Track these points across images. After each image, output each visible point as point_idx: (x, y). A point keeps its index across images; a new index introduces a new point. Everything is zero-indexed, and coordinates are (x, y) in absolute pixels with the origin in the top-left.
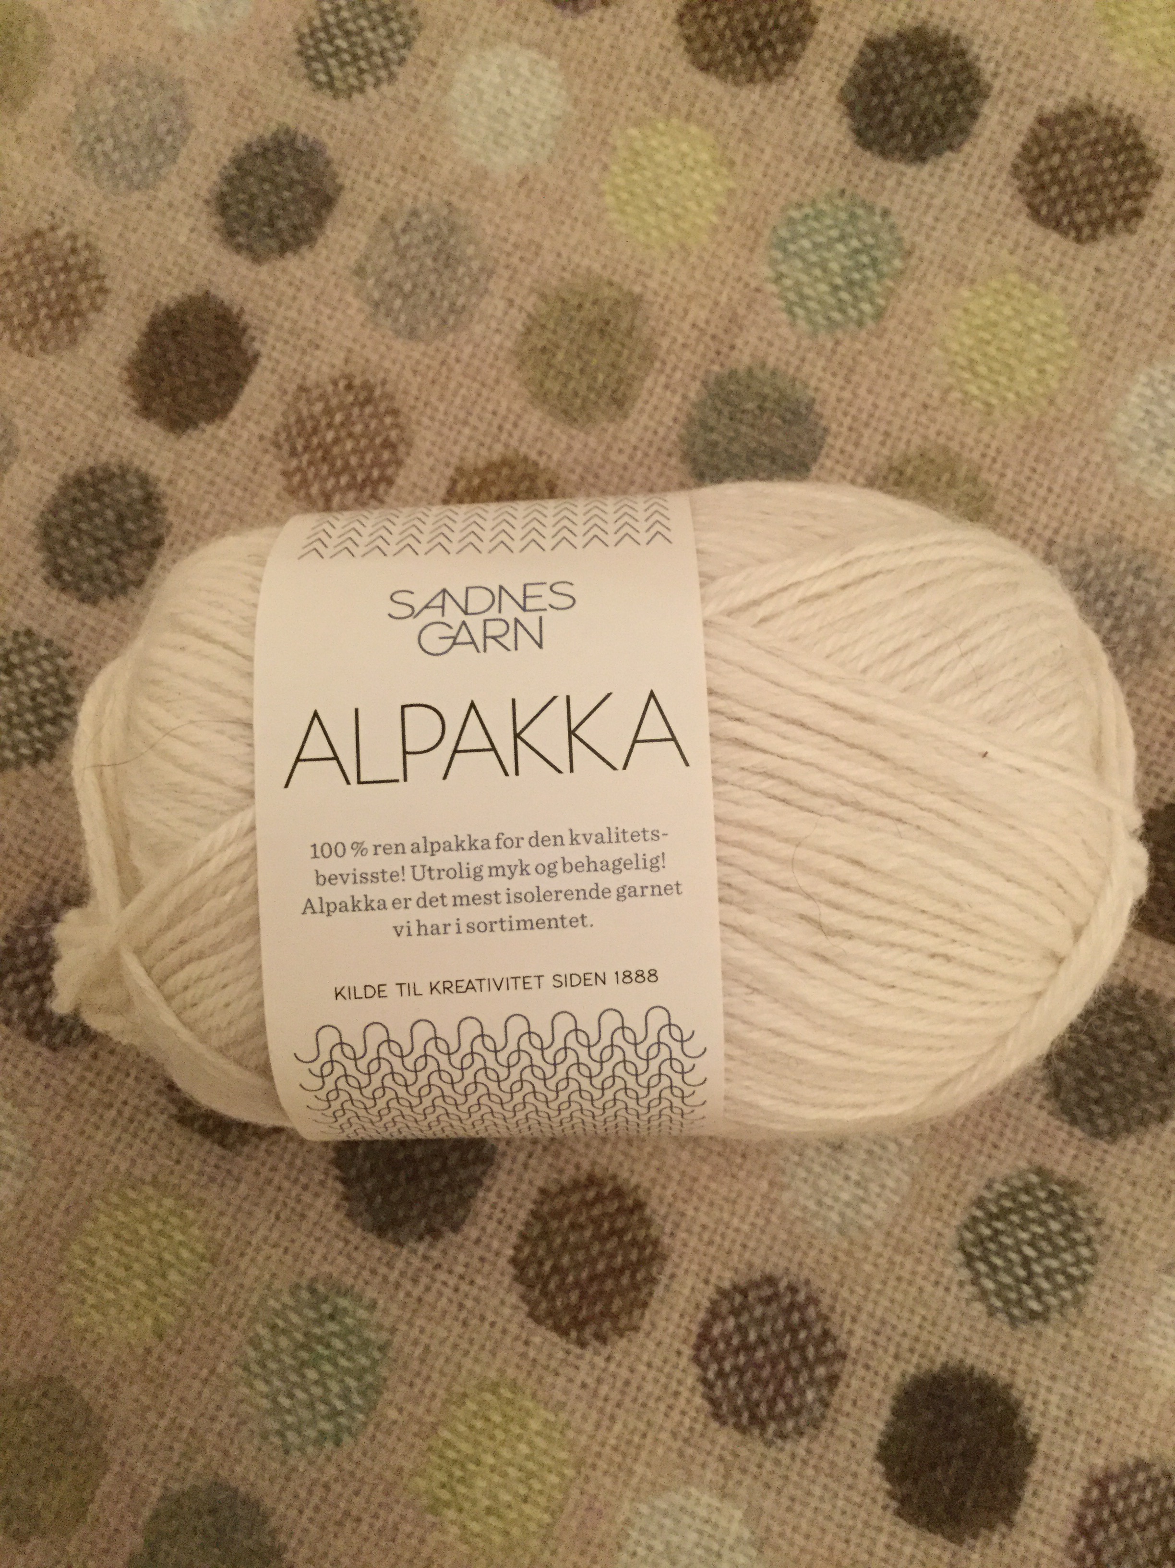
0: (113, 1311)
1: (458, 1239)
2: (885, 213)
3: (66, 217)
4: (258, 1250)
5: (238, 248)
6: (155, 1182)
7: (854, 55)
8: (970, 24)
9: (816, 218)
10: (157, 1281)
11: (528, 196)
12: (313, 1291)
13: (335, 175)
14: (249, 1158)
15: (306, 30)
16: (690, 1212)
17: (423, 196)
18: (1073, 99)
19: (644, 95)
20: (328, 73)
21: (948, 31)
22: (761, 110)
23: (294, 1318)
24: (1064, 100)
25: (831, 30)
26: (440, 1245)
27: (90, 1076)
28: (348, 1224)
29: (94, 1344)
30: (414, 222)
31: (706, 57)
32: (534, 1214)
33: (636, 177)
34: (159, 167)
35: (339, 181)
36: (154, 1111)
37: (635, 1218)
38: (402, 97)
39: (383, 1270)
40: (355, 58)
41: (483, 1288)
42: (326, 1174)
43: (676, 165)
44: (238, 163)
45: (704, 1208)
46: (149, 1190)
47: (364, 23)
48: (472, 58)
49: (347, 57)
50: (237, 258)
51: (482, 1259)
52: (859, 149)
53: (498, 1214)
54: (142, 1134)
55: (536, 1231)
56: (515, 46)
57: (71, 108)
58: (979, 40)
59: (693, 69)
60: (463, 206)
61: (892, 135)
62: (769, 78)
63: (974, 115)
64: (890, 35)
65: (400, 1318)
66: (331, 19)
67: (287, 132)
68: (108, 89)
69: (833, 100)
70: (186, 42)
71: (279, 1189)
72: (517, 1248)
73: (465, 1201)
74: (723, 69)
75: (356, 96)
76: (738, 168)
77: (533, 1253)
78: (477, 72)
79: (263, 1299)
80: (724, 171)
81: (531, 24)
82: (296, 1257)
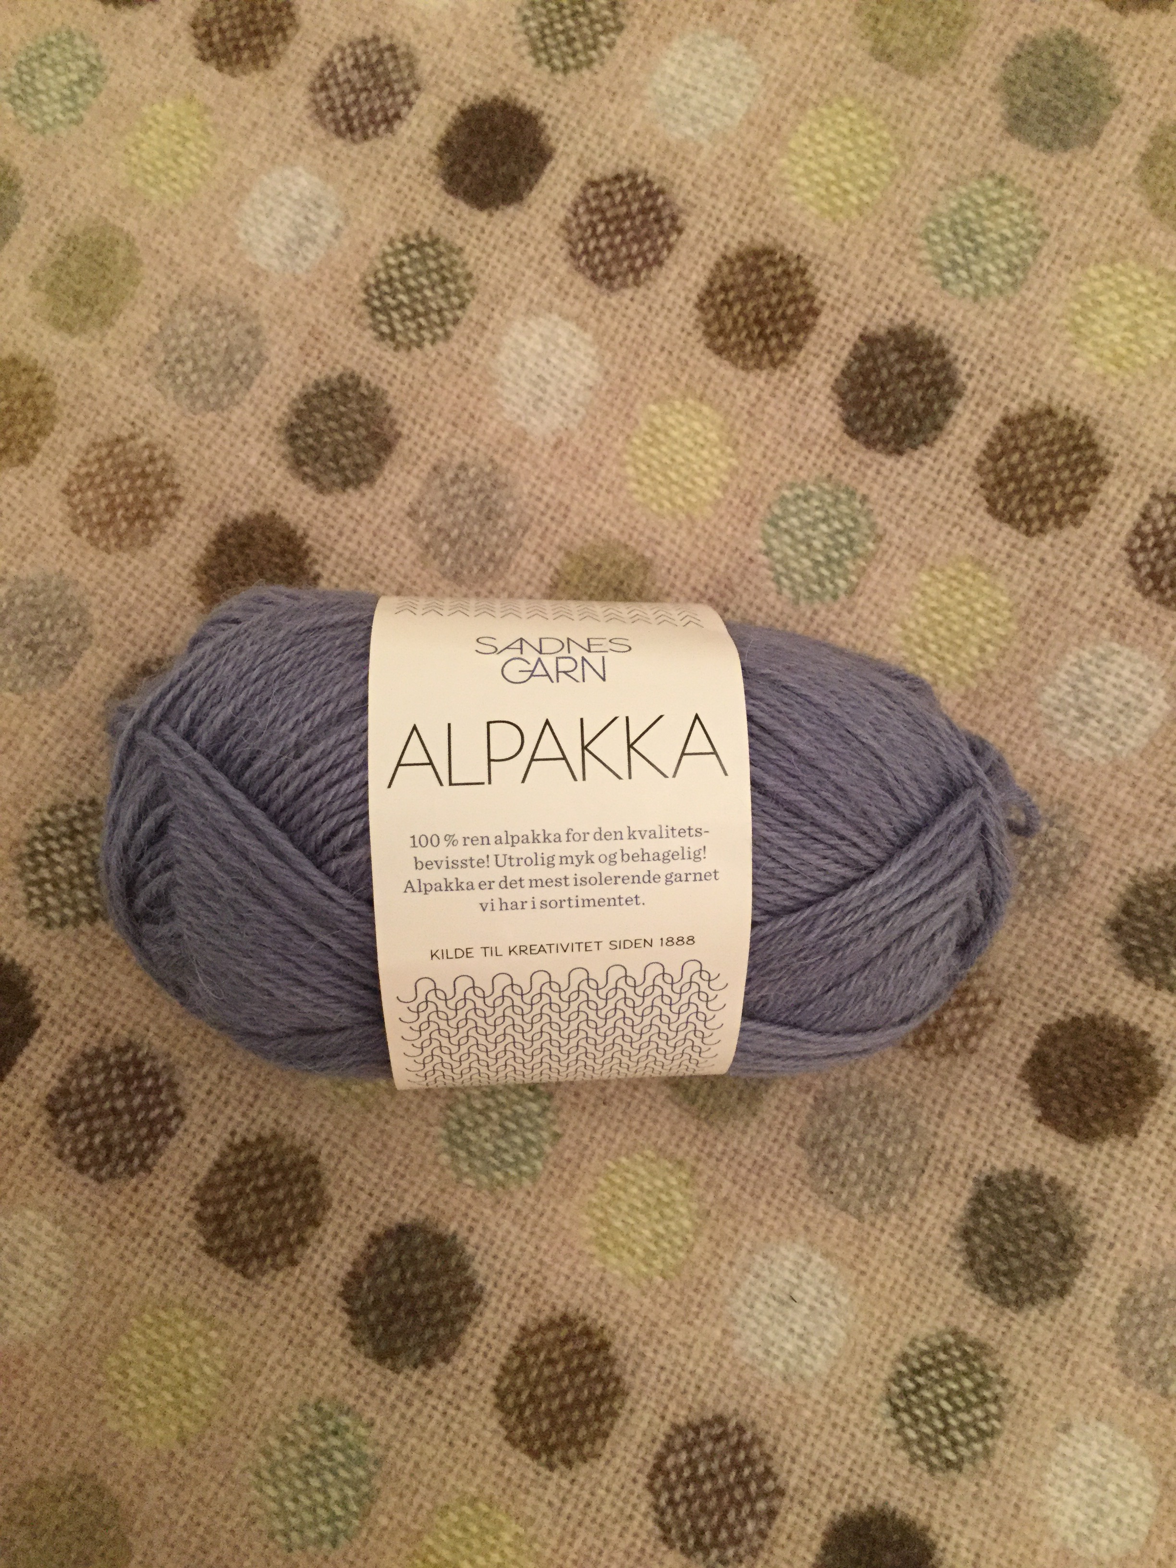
0: (142, 1419)
1: (449, 1368)
2: (865, 499)
3: (147, 428)
4: (272, 1369)
5: (304, 477)
6: (184, 1306)
7: (849, 347)
8: (952, 327)
9: (806, 500)
10: (184, 1394)
11: (561, 458)
12: (318, 1409)
13: (393, 422)
14: (267, 1287)
15: (372, 281)
16: (650, 1354)
17: (470, 451)
18: (1036, 402)
19: (665, 375)
20: (390, 325)
21: (932, 332)
22: (766, 396)
23: (301, 1431)
24: (1028, 403)
25: (831, 325)
26: (433, 1372)
27: (131, 1207)
28: (352, 1351)
29: (125, 1446)
30: (462, 476)
31: (720, 340)
32: (516, 1350)
33: (653, 451)
34: (232, 394)
35: (398, 428)
36: (186, 1242)
37: (601, 1356)
38: (455, 357)
39: (381, 1393)
40: (416, 314)
41: (467, 1414)
42: (335, 1304)
43: (689, 443)
44: (306, 398)
45: (663, 1350)
46: (179, 1313)
47: (424, 280)
48: (518, 325)
49: (408, 312)
50: (302, 486)
51: (468, 1388)
52: (846, 437)
53: (483, 1348)
54: (175, 1262)
55: (516, 1364)
56: (555, 317)
57: (155, 329)
58: (958, 342)
59: (709, 352)
60: (505, 464)
61: (875, 427)
62: (774, 365)
63: (948, 413)
64: (882, 332)
65: (393, 1436)
66: (395, 273)
67: (352, 376)
68: (189, 314)
69: (828, 390)
70: (262, 279)
71: (293, 1317)
72: (499, 1379)
73: (455, 1336)
74: (734, 353)
75: (415, 349)
76: (741, 449)
77: (513, 1384)
78: (522, 339)
79: (275, 1415)
80: (729, 450)
81: (570, 299)
82: (306, 1378)
